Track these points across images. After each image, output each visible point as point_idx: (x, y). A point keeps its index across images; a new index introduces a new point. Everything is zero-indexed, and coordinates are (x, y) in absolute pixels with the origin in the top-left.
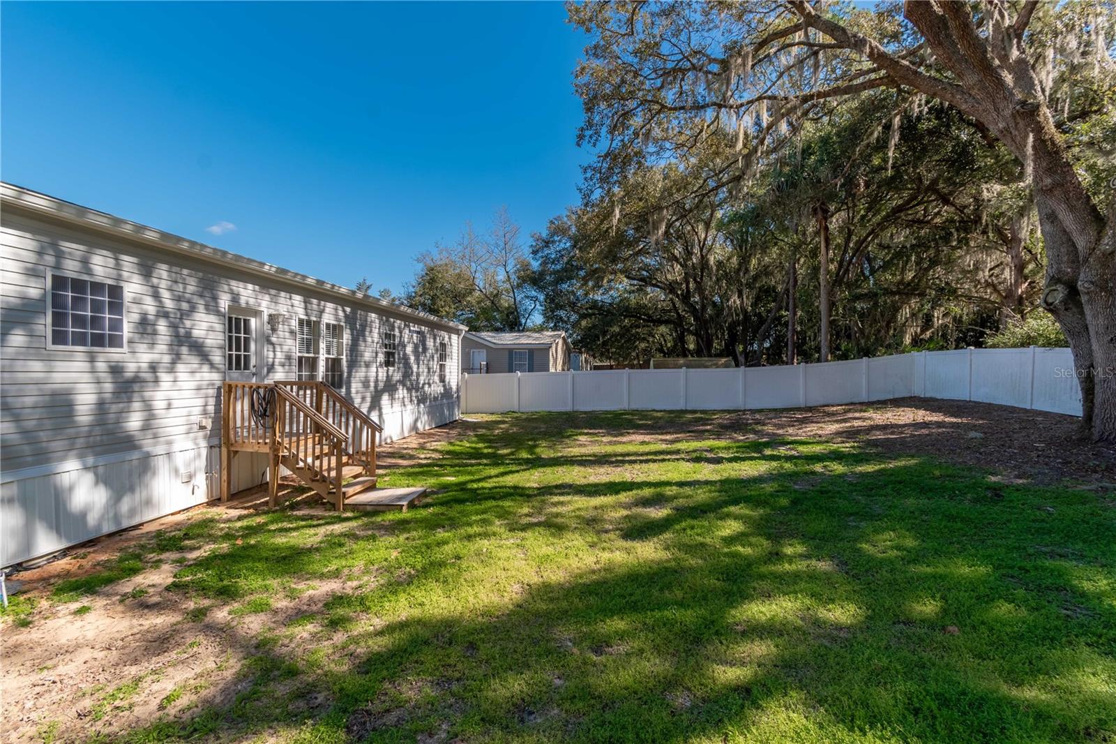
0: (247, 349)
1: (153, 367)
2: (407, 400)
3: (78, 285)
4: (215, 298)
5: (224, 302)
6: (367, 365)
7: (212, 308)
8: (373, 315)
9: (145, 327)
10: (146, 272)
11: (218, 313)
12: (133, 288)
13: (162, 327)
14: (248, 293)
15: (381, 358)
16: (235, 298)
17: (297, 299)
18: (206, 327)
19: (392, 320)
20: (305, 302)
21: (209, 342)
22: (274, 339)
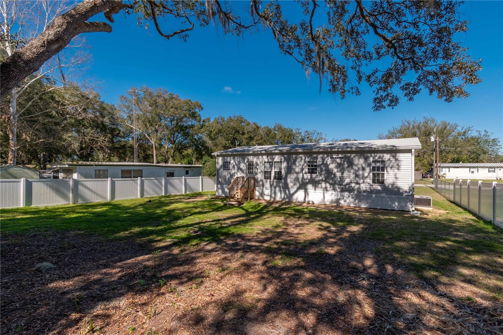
0: (253, 169)
1: (234, 173)
2: (328, 189)
3: (226, 162)
4: (244, 161)
5: (246, 160)
6: (298, 173)
7: (244, 162)
8: (301, 155)
9: (234, 167)
10: (234, 159)
11: (245, 163)
12: (232, 161)
13: (236, 167)
14: (251, 158)
15: (306, 170)
16: (248, 160)
17: (265, 157)
18: (242, 166)
19: (315, 155)
20: (267, 157)
21: (243, 169)
22: (258, 167)
